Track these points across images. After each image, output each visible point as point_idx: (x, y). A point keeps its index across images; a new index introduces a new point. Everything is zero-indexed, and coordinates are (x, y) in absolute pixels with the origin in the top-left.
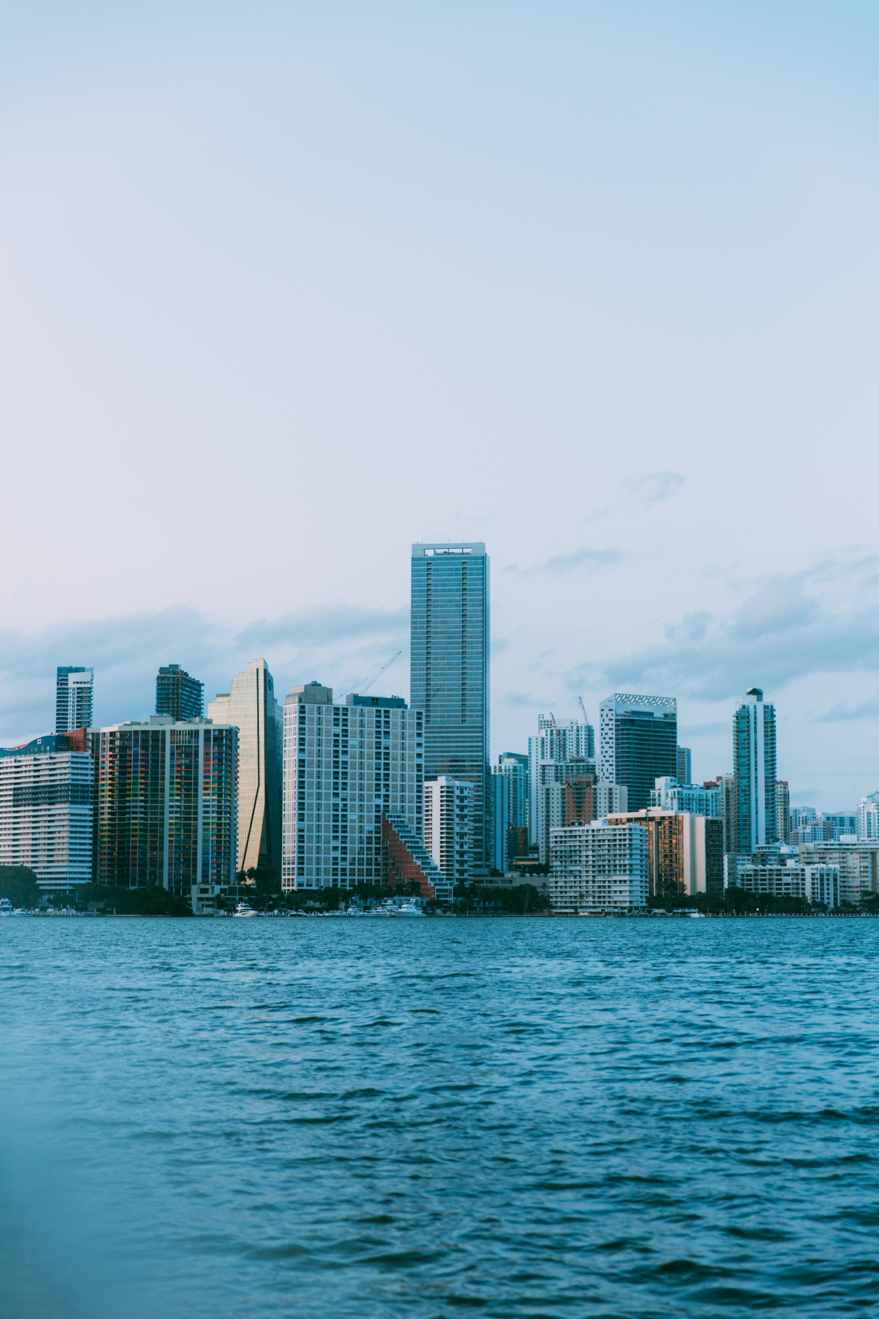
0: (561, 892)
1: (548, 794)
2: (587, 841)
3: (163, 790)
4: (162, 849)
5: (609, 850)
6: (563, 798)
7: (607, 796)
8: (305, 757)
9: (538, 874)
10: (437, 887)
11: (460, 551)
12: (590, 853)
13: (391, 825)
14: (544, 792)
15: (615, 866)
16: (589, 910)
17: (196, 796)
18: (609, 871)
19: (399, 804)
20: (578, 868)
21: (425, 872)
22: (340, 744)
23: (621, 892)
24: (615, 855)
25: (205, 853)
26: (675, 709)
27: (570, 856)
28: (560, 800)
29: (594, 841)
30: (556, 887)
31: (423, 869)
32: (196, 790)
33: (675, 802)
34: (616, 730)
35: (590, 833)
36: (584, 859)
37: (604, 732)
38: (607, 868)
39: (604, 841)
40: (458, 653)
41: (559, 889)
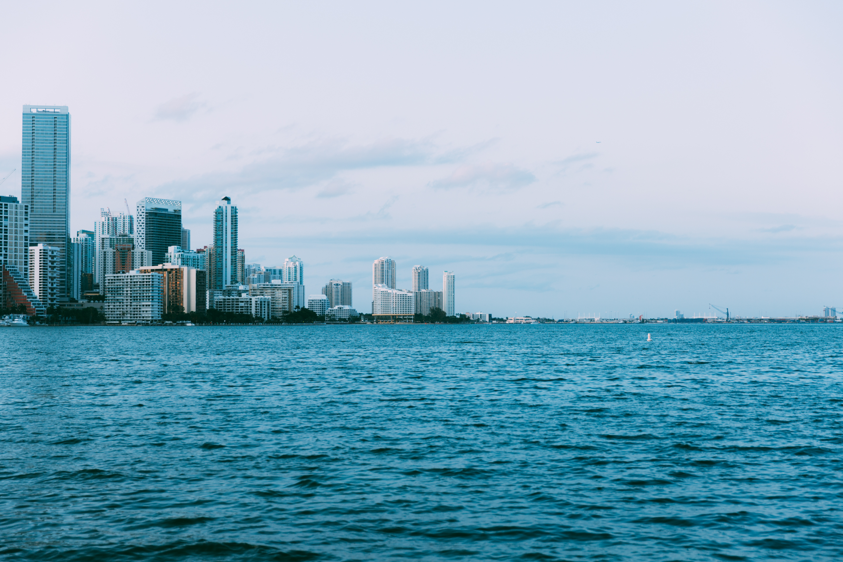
0: (112, 312)
1: (105, 255)
2: (127, 282)
5: (140, 288)
6: (114, 257)
7: (140, 256)
9: (99, 301)
10: (36, 309)
11: (53, 110)
12: (129, 289)
13: (8, 272)
14: (103, 253)
15: (144, 296)
16: (128, 322)
18: (140, 300)
19: (13, 260)
20: (122, 298)
21: (29, 300)
23: (146, 311)
24: (143, 291)
26: (181, 207)
27: (117, 291)
28: (112, 258)
29: (131, 282)
30: (109, 309)
31: (28, 298)
33: (180, 260)
34: (146, 219)
35: (129, 277)
36: (125, 292)
37: (139, 219)
38: (138, 298)
39: (137, 282)
40: (51, 171)
41: (110, 310)
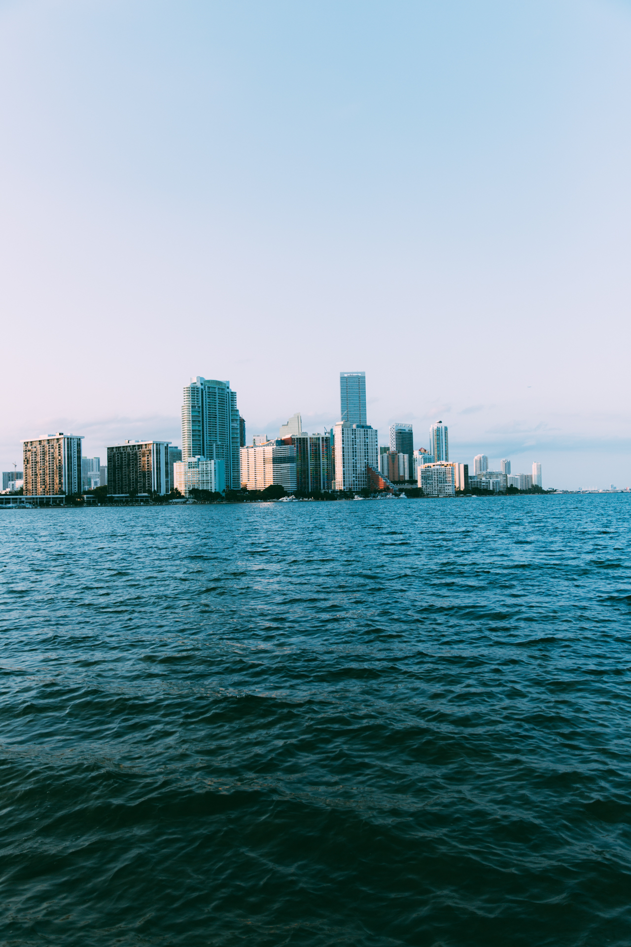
1: (383, 457)
3: (308, 458)
4: (308, 478)
6: (388, 459)
8: (344, 446)
10: (393, 489)
11: (355, 375)
12: (436, 477)
13: (371, 468)
17: (320, 460)
20: (431, 482)
21: (387, 484)
22: (354, 441)
25: (324, 479)
26: (412, 428)
27: (426, 478)
28: (386, 460)
32: (320, 458)
34: (396, 436)
36: (433, 478)
37: (392, 436)
39: (441, 472)
40: (358, 410)
